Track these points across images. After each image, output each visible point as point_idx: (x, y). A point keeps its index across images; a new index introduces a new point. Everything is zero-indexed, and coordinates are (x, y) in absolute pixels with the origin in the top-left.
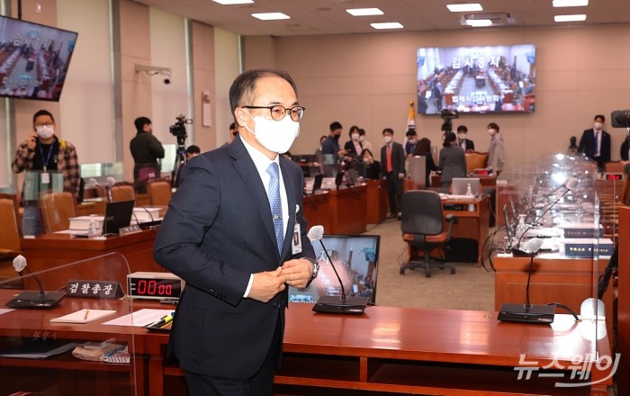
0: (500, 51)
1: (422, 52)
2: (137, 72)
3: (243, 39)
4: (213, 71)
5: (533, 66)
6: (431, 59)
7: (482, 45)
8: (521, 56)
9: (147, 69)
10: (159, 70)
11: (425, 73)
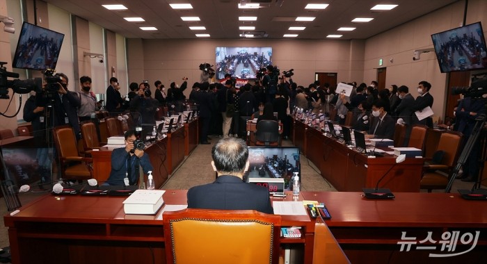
0: (256, 50)
1: (218, 49)
2: (85, 56)
3: (127, 40)
4: (116, 56)
5: (271, 57)
6: (222, 53)
7: (247, 47)
8: (266, 52)
9: (90, 55)
10: (97, 55)
11: (219, 59)
